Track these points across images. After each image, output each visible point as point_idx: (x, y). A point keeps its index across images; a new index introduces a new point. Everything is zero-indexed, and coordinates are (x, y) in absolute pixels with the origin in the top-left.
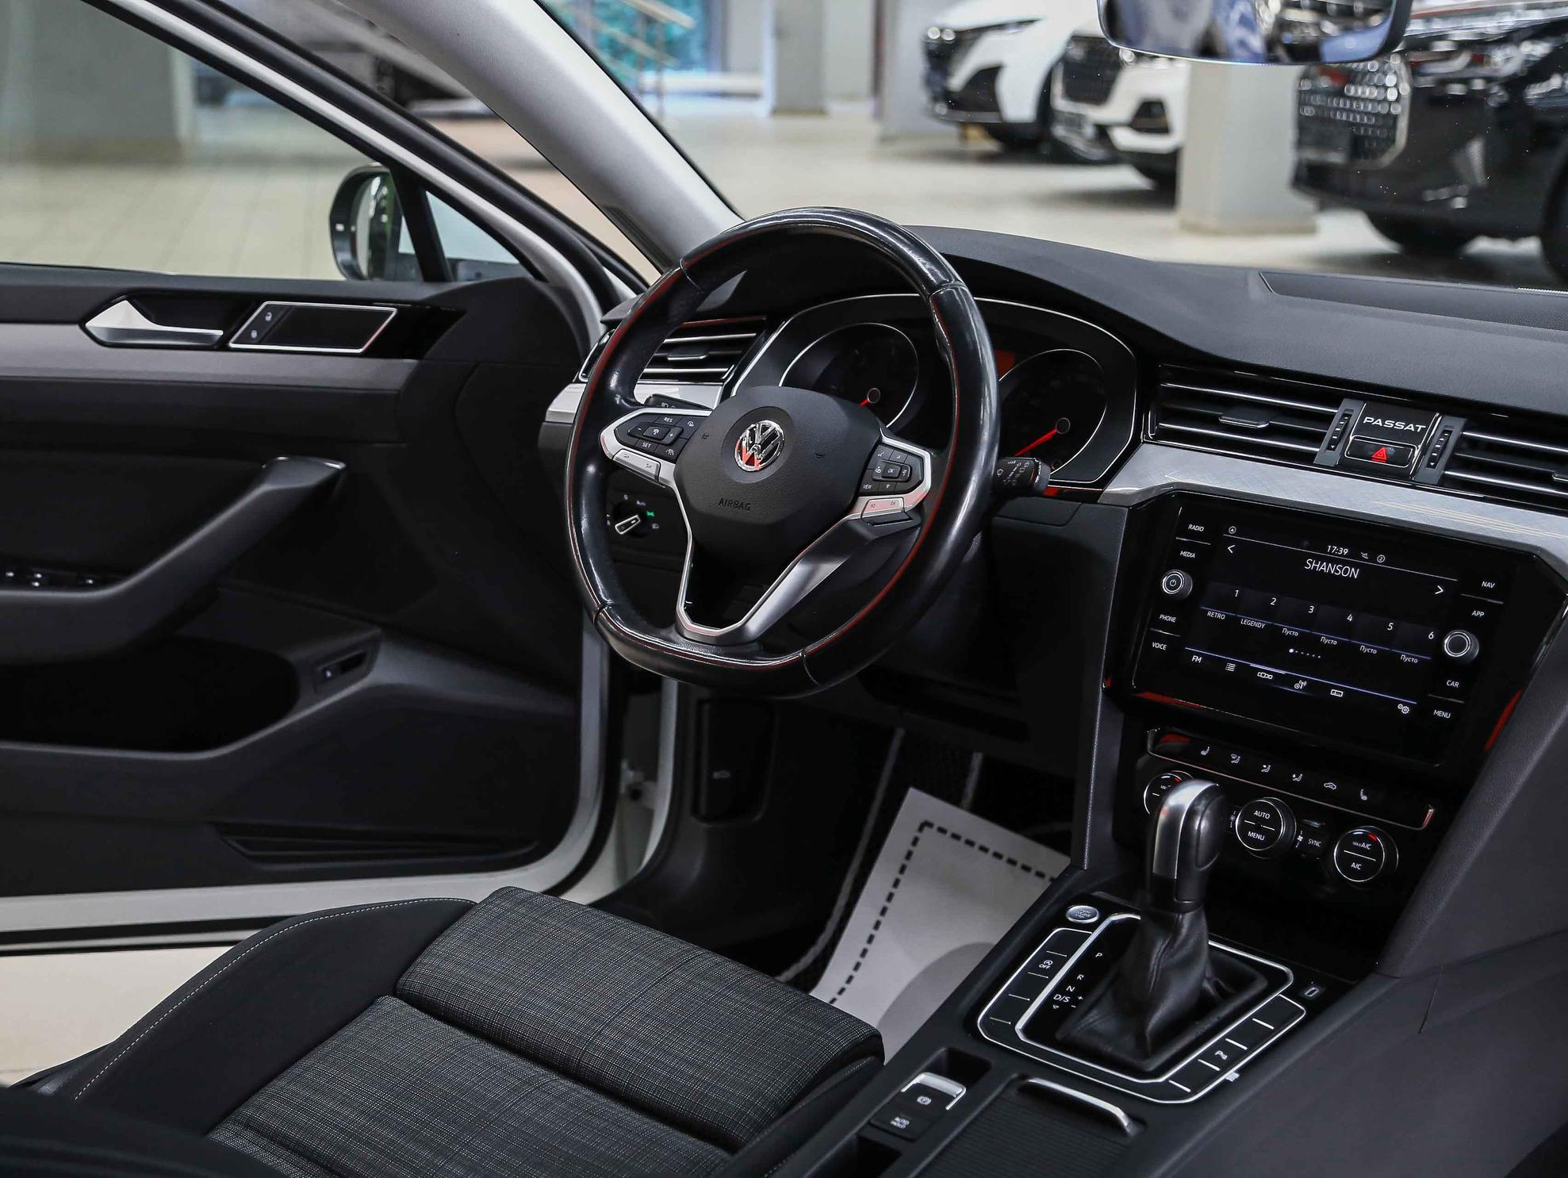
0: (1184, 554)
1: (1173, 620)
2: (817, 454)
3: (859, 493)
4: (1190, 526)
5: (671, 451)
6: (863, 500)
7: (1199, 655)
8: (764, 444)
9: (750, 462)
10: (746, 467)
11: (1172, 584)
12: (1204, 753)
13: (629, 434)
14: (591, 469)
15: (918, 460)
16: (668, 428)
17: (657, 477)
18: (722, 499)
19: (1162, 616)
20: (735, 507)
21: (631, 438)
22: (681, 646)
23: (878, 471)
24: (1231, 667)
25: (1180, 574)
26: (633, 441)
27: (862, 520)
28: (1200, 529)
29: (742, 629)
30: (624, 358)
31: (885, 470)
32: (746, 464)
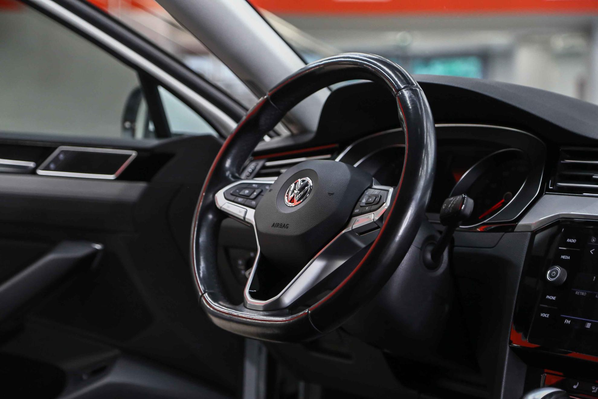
0: (563, 257)
1: (554, 298)
2: (329, 193)
3: (352, 215)
4: (568, 240)
5: (254, 203)
6: (354, 219)
7: (569, 319)
8: (301, 189)
9: (292, 201)
10: (290, 204)
11: (553, 274)
12: (575, 387)
13: (232, 194)
14: (210, 216)
15: (386, 192)
16: (254, 190)
17: (244, 218)
18: (274, 223)
19: (548, 297)
20: (280, 227)
21: (232, 197)
22: (245, 314)
23: (364, 201)
24: (588, 325)
25: (558, 269)
26: (232, 198)
27: (353, 231)
28: (574, 241)
29: (279, 301)
30: (234, 152)
31: (367, 200)
32: (290, 202)
